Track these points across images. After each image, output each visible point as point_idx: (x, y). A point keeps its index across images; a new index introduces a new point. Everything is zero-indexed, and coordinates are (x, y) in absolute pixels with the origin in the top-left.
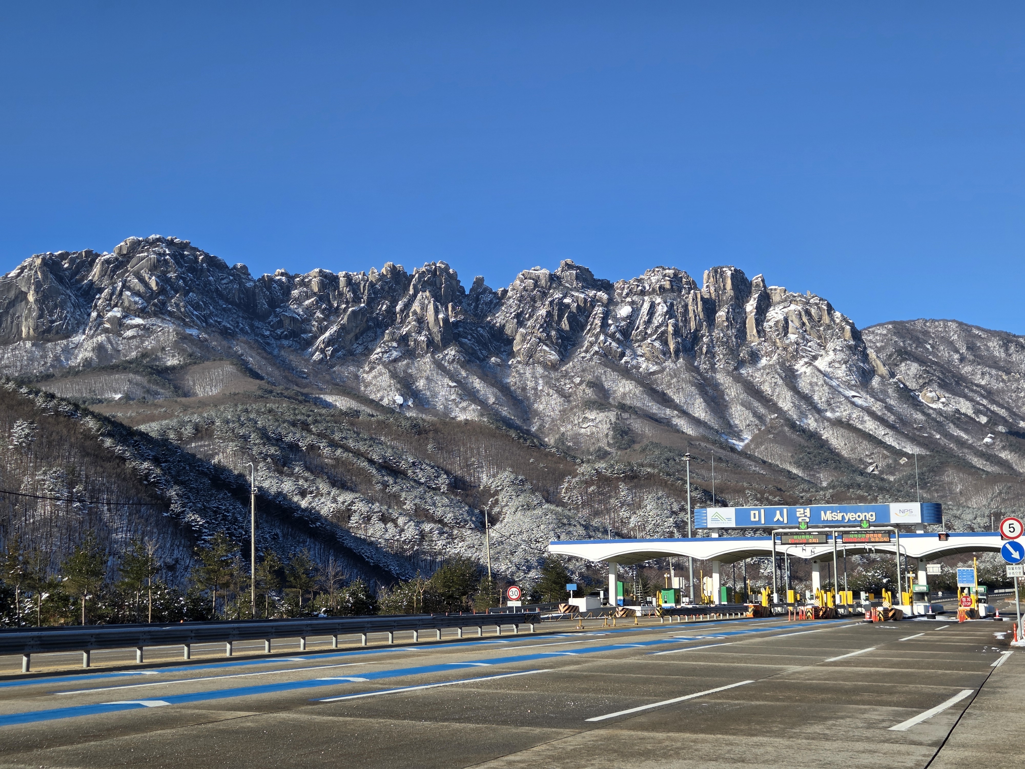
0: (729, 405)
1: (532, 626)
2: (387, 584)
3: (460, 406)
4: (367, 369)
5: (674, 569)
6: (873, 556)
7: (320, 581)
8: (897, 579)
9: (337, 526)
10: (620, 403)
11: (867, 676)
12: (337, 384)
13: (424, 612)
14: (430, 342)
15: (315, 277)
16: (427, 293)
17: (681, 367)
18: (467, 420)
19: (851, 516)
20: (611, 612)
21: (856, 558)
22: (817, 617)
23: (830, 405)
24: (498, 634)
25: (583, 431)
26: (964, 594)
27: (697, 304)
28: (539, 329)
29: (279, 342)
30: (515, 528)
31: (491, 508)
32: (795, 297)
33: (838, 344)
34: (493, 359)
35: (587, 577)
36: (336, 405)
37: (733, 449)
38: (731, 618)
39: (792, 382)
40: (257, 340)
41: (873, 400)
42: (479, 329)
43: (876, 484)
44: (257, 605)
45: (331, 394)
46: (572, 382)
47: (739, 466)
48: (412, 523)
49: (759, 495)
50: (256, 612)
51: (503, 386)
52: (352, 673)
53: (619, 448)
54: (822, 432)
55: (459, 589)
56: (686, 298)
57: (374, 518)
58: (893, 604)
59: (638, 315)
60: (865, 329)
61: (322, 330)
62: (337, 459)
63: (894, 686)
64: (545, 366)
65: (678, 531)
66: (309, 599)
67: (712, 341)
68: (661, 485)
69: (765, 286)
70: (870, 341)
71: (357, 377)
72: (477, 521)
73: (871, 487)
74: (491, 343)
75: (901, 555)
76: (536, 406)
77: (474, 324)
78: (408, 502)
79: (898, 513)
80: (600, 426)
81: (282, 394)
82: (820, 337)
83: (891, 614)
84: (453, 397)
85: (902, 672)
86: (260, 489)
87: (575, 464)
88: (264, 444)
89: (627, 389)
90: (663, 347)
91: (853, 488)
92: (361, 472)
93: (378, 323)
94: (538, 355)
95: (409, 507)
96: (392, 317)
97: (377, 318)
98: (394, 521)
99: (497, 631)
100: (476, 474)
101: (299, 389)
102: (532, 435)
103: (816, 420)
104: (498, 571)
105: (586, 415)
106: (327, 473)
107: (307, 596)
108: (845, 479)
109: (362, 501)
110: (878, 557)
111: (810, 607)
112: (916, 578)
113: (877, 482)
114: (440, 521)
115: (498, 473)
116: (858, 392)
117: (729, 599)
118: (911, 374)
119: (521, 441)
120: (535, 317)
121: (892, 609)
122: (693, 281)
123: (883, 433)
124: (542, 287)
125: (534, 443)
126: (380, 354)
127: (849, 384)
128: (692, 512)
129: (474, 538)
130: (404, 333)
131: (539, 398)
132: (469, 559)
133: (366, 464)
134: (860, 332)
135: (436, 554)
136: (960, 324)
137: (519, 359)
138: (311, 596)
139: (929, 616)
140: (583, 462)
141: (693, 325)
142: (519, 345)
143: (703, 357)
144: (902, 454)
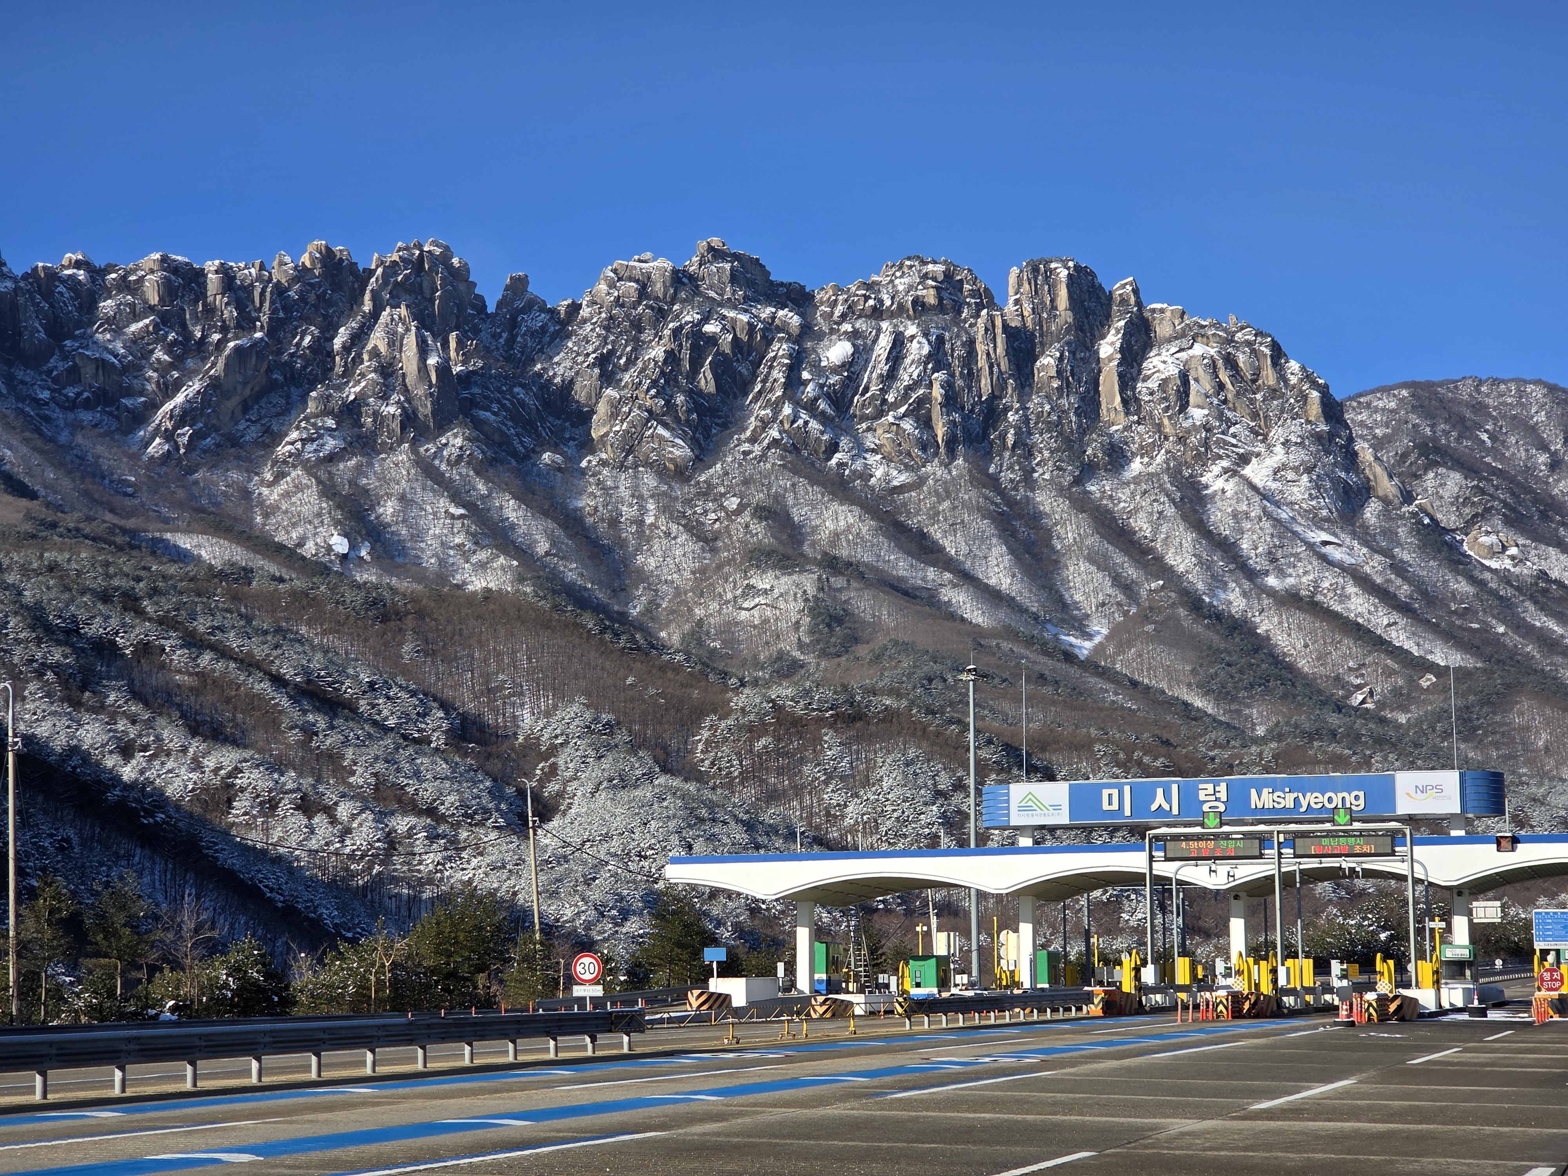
0: (1063, 560)
1: (626, 1039)
2: (311, 949)
3: (474, 559)
4: (268, 476)
5: (937, 915)
6: (1360, 883)
7: (162, 941)
8: (1408, 932)
9: (202, 821)
10: (826, 554)
11: (1335, 1140)
12: (201, 510)
13: (393, 1009)
14: (409, 419)
15: (152, 271)
16: (403, 311)
17: (961, 476)
18: (488, 590)
19: (1312, 799)
20: (799, 1008)
21: (1324, 888)
22: (1237, 1013)
23: (1274, 561)
24: (552, 1056)
25: (744, 615)
26: (1547, 965)
27: (994, 340)
28: (648, 390)
29: (71, 416)
30: (595, 827)
31: (542, 782)
32: (1204, 327)
33: (1294, 430)
34: (546, 456)
35: (751, 933)
36: (200, 556)
37: (1069, 657)
38: (1056, 1017)
39: (1195, 511)
40: (22, 411)
41: (1365, 550)
42: (517, 390)
43: (1370, 730)
44: (22, 995)
45: (188, 531)
46: (722, 507)
47: (1081, 694)
48: (368, 815)
49: (1122, 755)
50: (19, 1010)
51: (567, 516)
52: (226, 1143)
53: (824, 654)
54: (1258, 620)
55: (469, 959)
56: (971, 326)
57: (285, 805)
58: (1397, 987)
59: (867, 361)
60: (1351, 399)
61: (169, 390)
62: (202, 675)
63: (1390, 1162)
64: (661, 472)
65: (948, 833)
66: (139, 981)
67: (1026, 420)
68: (913, 735)
69: (1139, 304)
70: (1362, 424)
71: (246, 494)
72: (510, 811)
73: (1358, 736)
74: (543, 420)
75: (1417, 881)
76: (640, 559)
77: (506, 378)
78: (359, 770)
79: (1413, 794)
80: (782, 605)
81: (78, 530)
82: (1255, 416)
83: (1393, 1007)
84: (458, 540)
85: (1409, 1131)
86: (29, 740)
87: (726, 688)
88: (39, 641)
89: (842, 523)
90: (922, 433)
91: (1321, 740)
92: (255, 702)
93: (293, 375)
94: (645, 447)
95: (361, 781)
96: (324, 362)
97: (290, 365)
98: (329, 811)
99: (550, 1049)
100: (509, 710)
101: (116, 520)
102: (631, 624)
103: (1245, 594)
104: (557, 920)
105: (753, 581)
106: (179, 706)
107: (135, 974)
108: (1304, 720)
109: (258, 766)
110: (1369, 886)
111: (1222, 993)
112: (1449, 929)
113: (1372, 725)
114: (431, 811)
115: (555, 707)
116: (1335, 535)
117: (1053, 978)
118: (1446, 495)
119: (608, 637)
120: (640, 364)
121: (1396, 997)
122: (986, 290)
123: (1385, 622)
124: (657, 298)
125: (636, 642)
126: (299, 445)
127: (1316, 515)
128: (979, 794)
129: (504, 848)
130: (352, 397)
131: (648, 542)
132: (492, 894)
133: (266, 685)
134: (1341, 405)
135: (421, 883)
136: (1552, 389)
137: (604, 456)
138: (143, 975)
139: (1473, 1012)
140: (743, 685)
141: (985, 385)
142: (604, 425)
143: (1007, 454)
144: (1424, 666)
